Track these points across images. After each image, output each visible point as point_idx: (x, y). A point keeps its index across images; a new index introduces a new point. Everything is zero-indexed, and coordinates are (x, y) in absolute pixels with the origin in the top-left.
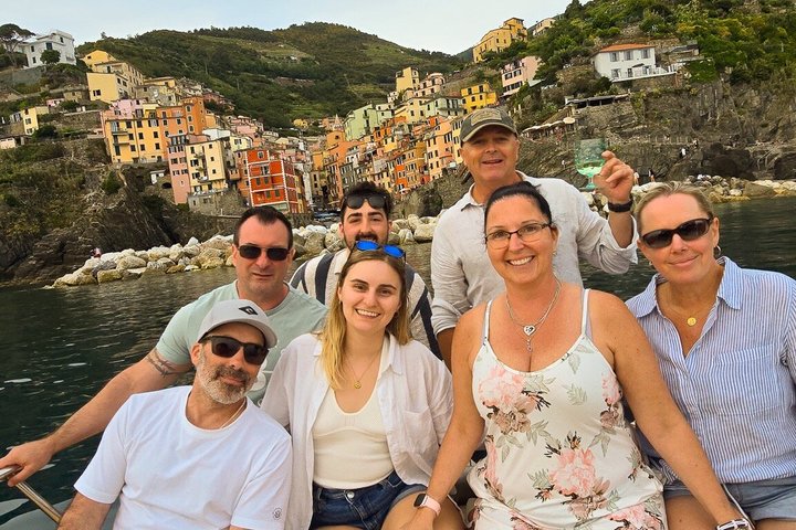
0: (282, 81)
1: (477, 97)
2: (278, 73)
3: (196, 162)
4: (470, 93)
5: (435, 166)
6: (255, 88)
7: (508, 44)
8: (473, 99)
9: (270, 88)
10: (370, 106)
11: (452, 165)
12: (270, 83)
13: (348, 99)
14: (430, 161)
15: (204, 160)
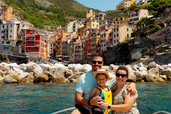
0: (42, 12)
1: (120, 22)
2: (41, 9)
3: (4, 32)
4: (117, 20)
5: (104, 45)
6: (32, 13)
7: (130, 6)
8: (118, 23)
9: (38, 13)
10: (76, 21)
11: (112, 46)
12: (38, 11)
13: (64, 21)
14: (102, 44)
15: (7, 31)
